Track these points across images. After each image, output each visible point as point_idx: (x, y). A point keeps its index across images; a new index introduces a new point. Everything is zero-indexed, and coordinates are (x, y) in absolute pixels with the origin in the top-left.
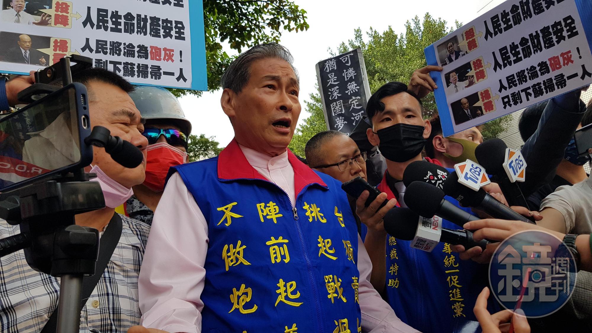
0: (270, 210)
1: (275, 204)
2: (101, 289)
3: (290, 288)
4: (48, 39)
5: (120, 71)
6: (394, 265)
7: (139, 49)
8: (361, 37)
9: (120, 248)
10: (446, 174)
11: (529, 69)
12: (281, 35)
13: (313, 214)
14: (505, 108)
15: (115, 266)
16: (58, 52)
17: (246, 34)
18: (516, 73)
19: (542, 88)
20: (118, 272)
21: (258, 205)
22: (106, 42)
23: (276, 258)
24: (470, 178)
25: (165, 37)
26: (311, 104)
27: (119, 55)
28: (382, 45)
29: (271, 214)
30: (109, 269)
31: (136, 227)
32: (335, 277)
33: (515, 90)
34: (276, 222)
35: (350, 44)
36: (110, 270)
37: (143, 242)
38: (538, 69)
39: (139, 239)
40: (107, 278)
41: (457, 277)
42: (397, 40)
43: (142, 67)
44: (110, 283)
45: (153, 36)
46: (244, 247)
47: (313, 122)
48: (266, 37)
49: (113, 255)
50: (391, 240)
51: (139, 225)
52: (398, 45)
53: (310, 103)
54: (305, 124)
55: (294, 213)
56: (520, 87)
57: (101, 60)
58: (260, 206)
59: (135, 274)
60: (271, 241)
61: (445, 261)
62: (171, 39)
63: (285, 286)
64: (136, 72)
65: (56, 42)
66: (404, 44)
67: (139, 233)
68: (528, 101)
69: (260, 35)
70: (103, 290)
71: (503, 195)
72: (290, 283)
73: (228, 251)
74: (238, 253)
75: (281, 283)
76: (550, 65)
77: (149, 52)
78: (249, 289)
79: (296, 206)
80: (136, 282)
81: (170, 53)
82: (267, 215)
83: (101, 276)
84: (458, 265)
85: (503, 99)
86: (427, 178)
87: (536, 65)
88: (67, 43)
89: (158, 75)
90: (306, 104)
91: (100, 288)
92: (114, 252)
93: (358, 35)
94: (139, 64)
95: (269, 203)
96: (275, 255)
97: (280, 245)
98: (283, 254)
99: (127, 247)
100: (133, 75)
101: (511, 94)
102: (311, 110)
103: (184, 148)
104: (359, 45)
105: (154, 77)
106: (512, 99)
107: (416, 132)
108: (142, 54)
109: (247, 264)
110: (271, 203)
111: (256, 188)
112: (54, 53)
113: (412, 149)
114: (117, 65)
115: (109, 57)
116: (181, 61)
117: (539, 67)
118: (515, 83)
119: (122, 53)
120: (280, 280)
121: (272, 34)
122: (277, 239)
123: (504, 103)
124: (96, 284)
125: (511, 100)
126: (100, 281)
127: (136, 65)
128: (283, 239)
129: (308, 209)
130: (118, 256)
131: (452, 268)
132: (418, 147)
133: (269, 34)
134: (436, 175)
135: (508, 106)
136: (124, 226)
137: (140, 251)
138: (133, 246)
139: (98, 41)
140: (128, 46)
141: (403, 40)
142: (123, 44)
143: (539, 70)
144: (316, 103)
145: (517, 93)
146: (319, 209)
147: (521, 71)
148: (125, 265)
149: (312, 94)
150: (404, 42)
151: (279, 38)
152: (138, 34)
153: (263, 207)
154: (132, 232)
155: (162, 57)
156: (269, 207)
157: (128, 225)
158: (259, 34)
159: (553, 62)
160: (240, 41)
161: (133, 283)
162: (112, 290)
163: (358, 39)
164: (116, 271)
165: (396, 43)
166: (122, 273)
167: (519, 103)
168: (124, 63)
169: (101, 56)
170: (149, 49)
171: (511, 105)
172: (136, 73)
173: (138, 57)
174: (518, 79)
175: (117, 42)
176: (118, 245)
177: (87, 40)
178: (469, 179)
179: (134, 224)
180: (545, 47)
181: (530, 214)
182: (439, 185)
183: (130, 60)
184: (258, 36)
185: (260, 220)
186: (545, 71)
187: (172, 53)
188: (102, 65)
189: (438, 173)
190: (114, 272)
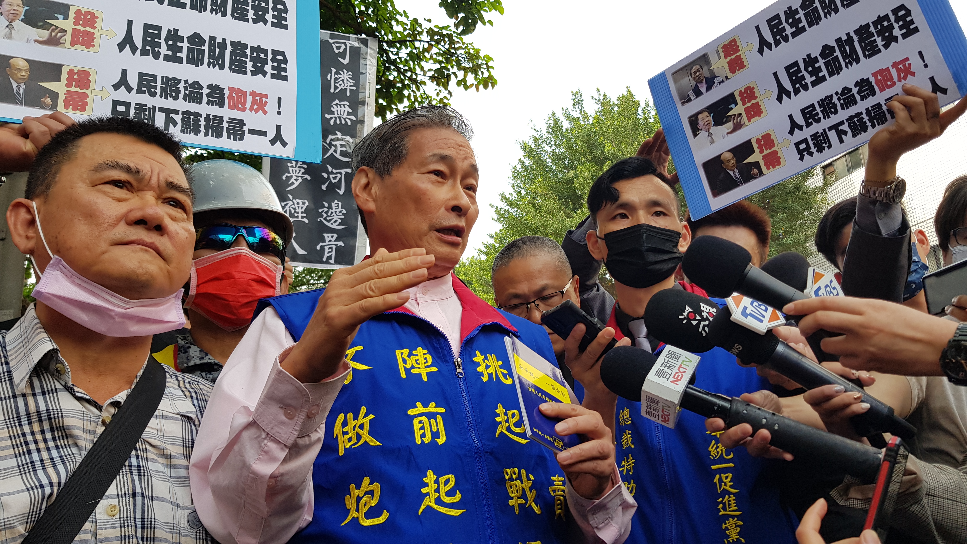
0: (416, 360)
1: (426, 351)
2: (122, 485)
3: (445, 486)
4: (59, 67)
5: (175, 124)
6: (628, 458)
7: (209, 91)
8: (582, 104)
9: (160, 418)
10: (715, 310)
11: (840, 92)
12: (451, 95)
13: (490, 370)
14: (801, 159)
15: (148, 447)
16: (73, 89)
17: (396, 93)
18: (818, 102)
19: (864, 120)
20: (155, 457)
21: (398, 352)
22: (155, 77)
23: (423, 435)
24: (751, 315)
25: (254, 73)
26: (501, 209)
27: (176, 98)
28: (615, 117)
29: (418, 366)
30: (139, 452)
31: (190, 386)
32: (523, 472)
33: (816, 128)
34: (425, 380)
35: (564, 114)
36: (139, 454)
37: (200, 409)
38: (855, 90)
39: (194, 405)
40: (134, 466)
41: (730, 475)
42: (640, 109)
43: (213, 119)
44: (140, 475)
45: (235, 71)
46: (372, 416)
47: (504, 238)
48: (428, 98)
49: (146, 430)
50: (623, 416)
51: (196, 383)
52: (641, 116)
53: (499, 207)
54: (491, 241)
55: (456, 367)
56: (825, 123)
57: (146, 105)
58: (402, 354)
59: (184, 462)
60: (416, 409)
61: (710, 449)
62: (265, 77)
63: (437, 482)
64: (202, 127)
65: (71, 72)
66: (650, 115)
67: (194, 395)
68: (842, 144)
69: (418, 96)
70: (126, 488)
71: (809, 346)
72: (446, 477)
73: (345, 424)
74: (361, 427)
75: (430, 477)
76: (875, 83)
77: (226, 96)
78: (376, 485)
79: (460, 356)
80: (186, 475)
81: (261, 100)
82: (413, 367)
83: (124, 464)
84: (731, 456)
85: (797, 145)
86: (683, 317)
87: (851, 85)
88: (90, 75)
89: (239, 135)
90: (494, 209)
91: (122, 483)
92: (149, 425)
93: (578, 102)
94: (208, 115)
95: (416, 350)
96: (422, 431)
97: (431, 416)
98: (435, 430)
99: (170, 416)
100: (197, 132)
101: (811, 136)
102: (502, 219)
103: (278, 260)
104: (579, 115)
105: (232, 137)
106: (814, 144)
107: (666, 239)
108: (214, 100)
109: (374, 445)
110: (420, 349)
111: (396, 325)
112: (67, 91)
113: (659, 267)
114: (171, 115)
115: (158, 102)
116: (279, 113)
117: (858, 88)
118: (817, 118)
119: (181, 95)
120: (428, 473)
121: (438, 94)
122: (425, 405)
123: (801, 152)
124: (115, 477)
125: (812, 146)
126: (123, 472)
127: (204, 116)
128: (435, 407)
129: (482, 362)
130: (155, 432)
131: (722, 460)
132: (669, 266)
133: (433, 95)
134: (700, 312)
135: (806, 156)
136: (169, 382)
137: (195, 425)
138: (182, 415)
139: (141, 75)
140: (191, 85)
141: (649, 109)
142: (183, 82)
143: (857, 93)
144: (508, 207)
145: (822, 133)
146: (500, 363)
147: (826, 97)
148: (168, 446)
149: (503, 193)
150: (650, 113)
151: (448, 100)
152: (209, 67)
153: (407, 355)
154: (181, 393)
155: (248, 106)
156: (417, 355)
157: (177, 382)
158: (416, 93)
159: (879, 78)
160: (385, 104)
161: (180, 478)
162: (141, 487)
163: (577, 107)
164: (150, 455)
165: (638, 114)
166: (161, 460)
167: (826, 148)
168: (183, 113)
169: (146, 99)
170: (227, 92)
171: (813, 153)
172: (203, 129)
173: (208, 103)
174: (821, 111)
175: (174, 78)
176: (157, 413)
177: (124, 72)
178: (749, 317)
179: (187, 380)
180: (865, 56)
181: (853, 374)
182: (703, 329)
183: (193, 107)
184: (415, 97)
185: (400, 375)
186: (867, 93)
187: (264, 100)
188: (147, 113)
189: (702, 308)
190: (147, 458)
